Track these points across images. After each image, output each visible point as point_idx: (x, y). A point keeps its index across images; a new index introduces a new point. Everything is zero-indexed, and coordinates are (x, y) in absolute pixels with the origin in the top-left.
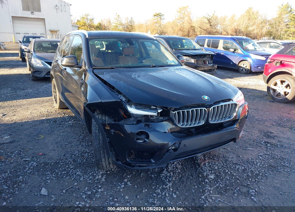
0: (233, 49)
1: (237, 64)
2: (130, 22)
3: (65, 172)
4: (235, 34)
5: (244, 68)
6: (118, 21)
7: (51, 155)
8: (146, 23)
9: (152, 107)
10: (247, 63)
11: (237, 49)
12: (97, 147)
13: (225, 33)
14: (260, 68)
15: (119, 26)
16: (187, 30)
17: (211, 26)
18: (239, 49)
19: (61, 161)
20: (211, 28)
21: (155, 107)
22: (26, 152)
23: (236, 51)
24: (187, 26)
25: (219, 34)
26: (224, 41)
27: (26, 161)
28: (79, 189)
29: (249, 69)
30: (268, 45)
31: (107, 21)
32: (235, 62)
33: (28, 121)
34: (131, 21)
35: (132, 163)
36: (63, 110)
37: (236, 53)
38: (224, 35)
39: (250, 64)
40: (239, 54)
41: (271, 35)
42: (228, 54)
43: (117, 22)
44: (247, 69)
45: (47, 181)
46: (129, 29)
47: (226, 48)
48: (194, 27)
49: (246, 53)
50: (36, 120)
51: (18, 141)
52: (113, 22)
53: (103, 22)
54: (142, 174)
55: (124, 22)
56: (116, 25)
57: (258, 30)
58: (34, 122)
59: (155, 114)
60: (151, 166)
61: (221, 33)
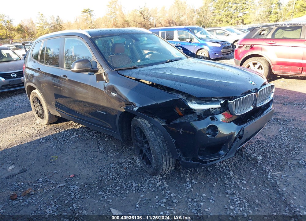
0: (189, 39)
1: (195, 53)
2: (57, 21)
3: (119, 188)
4: (169, 25)
5: (202, 56)
6: (43, 21)
7: (84, 174)
8: (76, 21)
9: (214, 99)
10: (205, 51)
11: (193, 39)
12: (158, 152)
13: (159, 25)
14: (218, 54)
15: (44, 26)
16: (122, 25)
17: (144, 19)
18: (195, 39)
19: (103, 178)
20: (145, 21)
21: (216, 99)
22: (52, 177)
23: (192, 41)
24: (120, 21)
25: (154, 26)
26: (178, 32)
27: (62, 186)
28: (150, 200)
29: (208, 56)
30: (214, 32)
31: (28, 22)
32: (192, 52)
33: (21, 145)
34: (59, 20)
35: (204, 160)
36: (53, 125)
37: (192, 43)
38: (159, 27)
39: (207, 52)
40: (196, 43)
41: (201, 23)
42: (185, 45)
43: (41, 22)
44: (205, 57)
45: (108, 201)
46: (57, 29)
47: (182, 39)
48: (127, 21)
49: (202, 42)
50: (29, 141)
51: (31, 169)
52: (37, 22)
53: (23, 23)
54: (197, 170)
55: (50, 21)
56: (41, 25)
57: (189, 20)
58: (29, 144)
59: (219, 106)
60: (221, 158)
61: (155, 26)
